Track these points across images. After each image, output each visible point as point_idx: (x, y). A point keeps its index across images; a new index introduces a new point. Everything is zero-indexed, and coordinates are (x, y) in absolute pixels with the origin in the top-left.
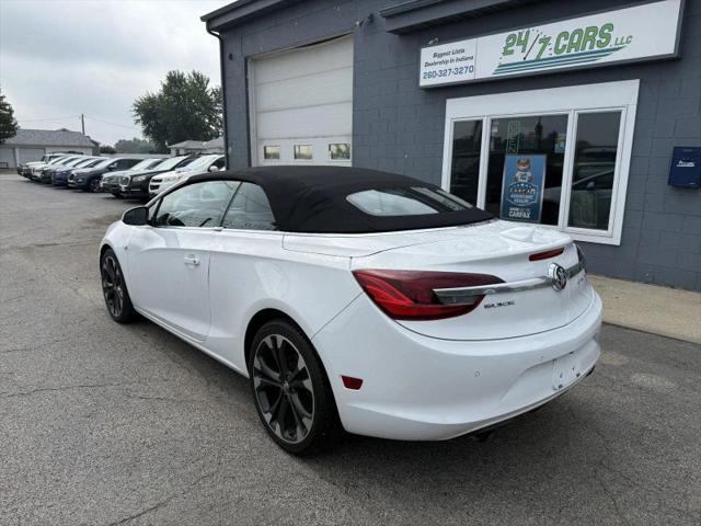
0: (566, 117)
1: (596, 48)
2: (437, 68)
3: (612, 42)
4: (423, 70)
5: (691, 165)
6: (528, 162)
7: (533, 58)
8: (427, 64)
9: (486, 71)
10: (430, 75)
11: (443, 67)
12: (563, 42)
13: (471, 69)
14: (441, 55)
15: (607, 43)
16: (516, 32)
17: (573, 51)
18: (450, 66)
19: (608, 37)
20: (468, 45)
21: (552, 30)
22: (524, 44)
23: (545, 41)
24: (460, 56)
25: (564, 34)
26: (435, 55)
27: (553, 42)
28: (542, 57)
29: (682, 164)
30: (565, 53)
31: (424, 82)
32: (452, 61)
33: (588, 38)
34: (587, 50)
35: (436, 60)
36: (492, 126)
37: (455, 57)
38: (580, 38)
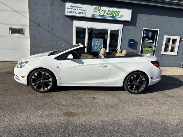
0: (108, 30)
1: (116, 16)
2: (72, 10)
3: (120, 15)
4: (66, 10)
5: (132, 43)
8: (68, 8)
9: (89, 15)
10: (69, 12)
11: (74, 11)
12: (109, 13)
13: (84, 13)
14: (74, 7)
15: (118, 16)
16: (97, 7)
17: (111, 15)
18: (76, 11)
19: (119, 14)
20: (84, 6)
21: (107, 9)
22: (100, 10)
23: (105, 11)
24: (80, 9)
25: (109, 11)
26: (71, 6)
27: (107, 12)
28: (104, 15)
29: (131, 42)
30: (110, 15)
31: (67, 14)
32: (77, 9)
33: (115, 13)
34: (114, 16)
35: (72, 8)
36: (88, 30)
37: (78, 9)
38: (113, 13)
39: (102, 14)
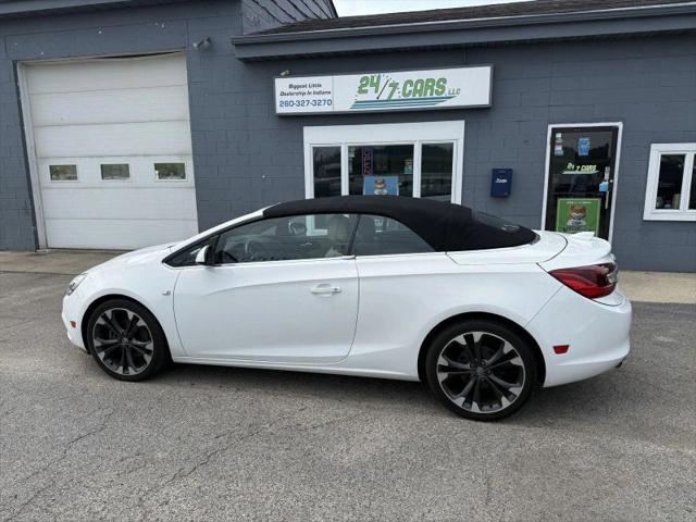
0: (412, 146)
1: (435, 95)
2: (295, 98)
3: (446, 92)
4: (279, 98)
5: (504, 181)
6: (383, 182)
7: (386, 98)
8: (283, 94)
9: (343, 105)
10: (287, 104)
11: (300, 98)
12: (409, 88)
13: (330, 102)
14: (298, 87)
15: (442, 92)
16: (369, 76)
17: (417, 96)
18: (306, 97)
19: (443, 88)
20: (326, 81)
21: (400, 77)
22: (376, 85)
23: (395, 86)
24: (317, 89)
25: (410, 82)
26: (291, 86)
27: (401, 86)
28: (393, 98)
29: (499, 181)
30: (411, 97)
31: (280, 110)
32: (309, 93)
33: (428, 87)
34: (428, 96)
35: (292, 90)
36: (349, 152)
37: (311, 90)
38: (422, 87)
39: (384, 96)
